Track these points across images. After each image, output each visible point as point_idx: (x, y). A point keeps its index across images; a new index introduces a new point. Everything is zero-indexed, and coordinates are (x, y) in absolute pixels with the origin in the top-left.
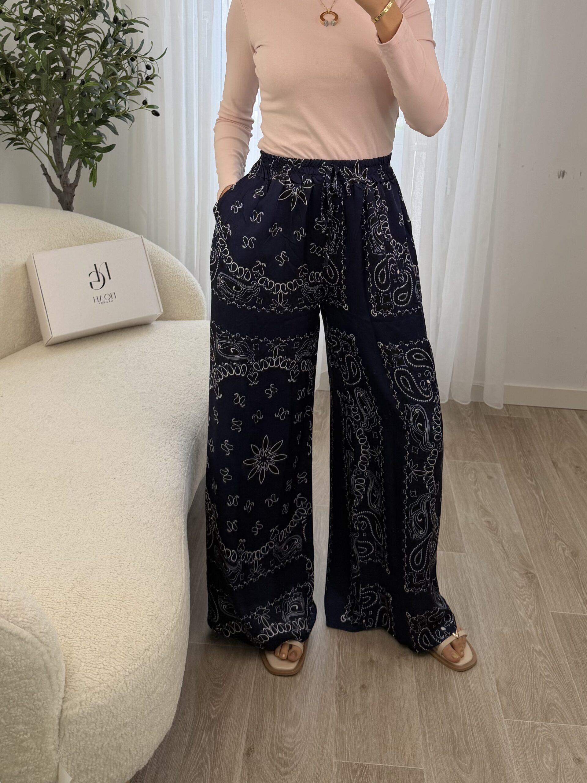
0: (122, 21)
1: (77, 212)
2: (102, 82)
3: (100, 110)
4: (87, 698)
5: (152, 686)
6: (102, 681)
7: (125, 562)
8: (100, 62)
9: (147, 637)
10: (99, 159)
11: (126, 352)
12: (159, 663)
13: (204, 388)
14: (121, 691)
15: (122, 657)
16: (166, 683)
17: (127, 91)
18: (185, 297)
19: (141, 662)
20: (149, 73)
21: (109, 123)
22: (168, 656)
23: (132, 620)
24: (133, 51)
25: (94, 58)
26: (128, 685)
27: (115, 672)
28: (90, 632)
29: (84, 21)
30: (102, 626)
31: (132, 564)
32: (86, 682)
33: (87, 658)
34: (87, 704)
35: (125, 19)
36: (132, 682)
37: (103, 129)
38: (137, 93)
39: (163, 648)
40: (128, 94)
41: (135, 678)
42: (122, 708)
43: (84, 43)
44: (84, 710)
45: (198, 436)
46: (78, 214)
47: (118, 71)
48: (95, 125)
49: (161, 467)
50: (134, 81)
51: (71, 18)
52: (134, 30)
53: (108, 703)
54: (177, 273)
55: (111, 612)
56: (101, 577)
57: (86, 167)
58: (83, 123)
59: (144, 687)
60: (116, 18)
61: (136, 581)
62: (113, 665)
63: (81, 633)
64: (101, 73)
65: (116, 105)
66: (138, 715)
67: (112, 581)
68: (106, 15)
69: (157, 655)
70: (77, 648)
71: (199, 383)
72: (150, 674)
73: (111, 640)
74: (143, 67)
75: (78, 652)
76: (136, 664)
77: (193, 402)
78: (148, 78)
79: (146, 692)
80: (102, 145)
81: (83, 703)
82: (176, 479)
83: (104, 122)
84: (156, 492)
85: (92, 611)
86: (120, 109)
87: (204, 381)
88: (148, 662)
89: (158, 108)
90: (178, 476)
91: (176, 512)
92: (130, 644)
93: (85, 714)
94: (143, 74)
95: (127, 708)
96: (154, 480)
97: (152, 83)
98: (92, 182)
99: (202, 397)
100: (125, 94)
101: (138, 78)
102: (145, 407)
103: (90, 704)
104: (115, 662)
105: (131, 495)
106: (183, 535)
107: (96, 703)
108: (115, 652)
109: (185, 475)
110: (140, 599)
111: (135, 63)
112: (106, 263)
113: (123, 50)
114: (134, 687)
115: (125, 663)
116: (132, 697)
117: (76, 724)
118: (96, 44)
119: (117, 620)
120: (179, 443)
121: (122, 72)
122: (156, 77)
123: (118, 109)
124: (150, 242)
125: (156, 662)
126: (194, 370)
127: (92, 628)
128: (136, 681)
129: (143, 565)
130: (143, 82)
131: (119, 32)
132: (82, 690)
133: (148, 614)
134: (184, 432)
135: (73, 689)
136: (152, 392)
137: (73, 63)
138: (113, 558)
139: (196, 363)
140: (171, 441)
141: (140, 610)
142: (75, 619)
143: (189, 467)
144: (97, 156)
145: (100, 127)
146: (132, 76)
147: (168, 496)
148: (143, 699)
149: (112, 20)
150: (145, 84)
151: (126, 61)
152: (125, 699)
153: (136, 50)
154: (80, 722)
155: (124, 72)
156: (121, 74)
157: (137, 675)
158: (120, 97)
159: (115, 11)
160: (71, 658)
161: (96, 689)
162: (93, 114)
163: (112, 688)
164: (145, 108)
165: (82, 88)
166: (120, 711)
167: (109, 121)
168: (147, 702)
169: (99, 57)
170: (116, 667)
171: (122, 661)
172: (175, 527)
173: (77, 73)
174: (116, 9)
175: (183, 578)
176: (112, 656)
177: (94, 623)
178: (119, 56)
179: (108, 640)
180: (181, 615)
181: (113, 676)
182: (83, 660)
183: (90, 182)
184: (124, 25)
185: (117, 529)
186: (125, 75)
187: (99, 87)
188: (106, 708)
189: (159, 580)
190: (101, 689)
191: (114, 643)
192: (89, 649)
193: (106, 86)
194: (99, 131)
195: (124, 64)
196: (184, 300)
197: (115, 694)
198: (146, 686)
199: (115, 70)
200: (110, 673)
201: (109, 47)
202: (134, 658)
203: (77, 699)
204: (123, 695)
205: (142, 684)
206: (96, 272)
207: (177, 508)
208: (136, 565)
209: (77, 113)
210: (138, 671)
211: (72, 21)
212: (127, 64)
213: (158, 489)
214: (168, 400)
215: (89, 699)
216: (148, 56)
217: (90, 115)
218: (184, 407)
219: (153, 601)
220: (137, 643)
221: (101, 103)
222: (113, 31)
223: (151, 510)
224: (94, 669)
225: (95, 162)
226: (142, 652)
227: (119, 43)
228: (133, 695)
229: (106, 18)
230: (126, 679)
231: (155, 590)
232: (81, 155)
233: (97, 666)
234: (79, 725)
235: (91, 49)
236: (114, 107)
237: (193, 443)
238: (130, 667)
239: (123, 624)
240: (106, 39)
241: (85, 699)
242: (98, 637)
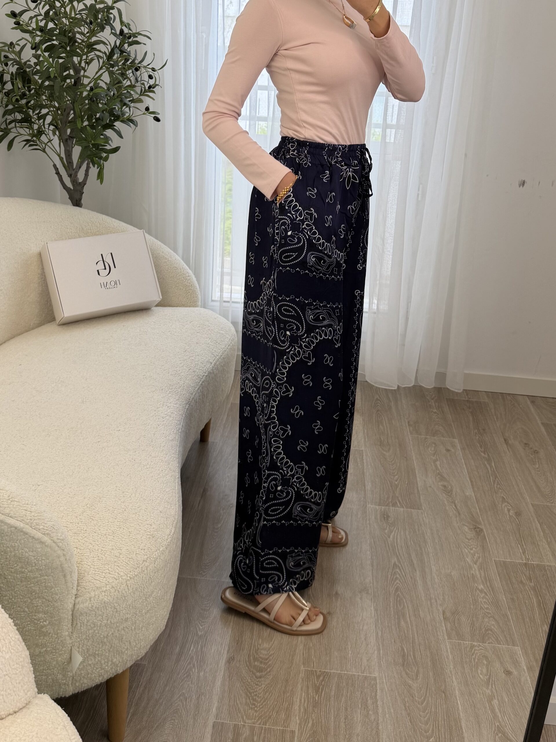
0: (127, 34)
1: (85, 208)
2: (108, 89)
3: (107, 115)
4: (95, 595)
5: (149, 590)
6: (108, 583)
7: (128, 494)
8: (107, 72)
9: (145, 551)
10: (106, 159)
11: (129, 331)
12: (155, 573)
13: (197, 363)
14: (124, 592)
15: (124, 565)
16: (160, 590)
17: (132, 99)
18: (181, 287)
19: (140, 570)
20: (152, 82)
21: (115, 127)
22: (162, 567)
23: (134, 537)
24: (137, 62)
25: (102, 67)
26: (129, 587)
27: (119, 577)
28: (98, 545)
29: (93, 33)
30: (107, 541)
31: (134, 495)
32: (95, 583)
33: (95, 565)
34: (96, 600)
35: (130, 32)
36: (132, 585)
37: (109, 133)
38: (140, 101)
39: (158, 560)
40: (132, 101)
41: (135, 583)
42: (124, 606)
43: (93, 53)
44: (93, 604)
45: (191, 401)
46: (86, 210)
47: (124, 80)
48: (102, 128)
49: (159, 423)
50: (138, 90)
51: (81, 31)
52: (138, 43)
53: (113, 601)
54: (175, 265)
55: (116, 531)
56: (108, 504)
57: (94, 166)
58: (92, 127)
59: (143, 591)
60: (122, 31)
61: (136, 508)
62: (117, 571)
63: (91, 546)
64: (108, 82)
65: (121, 111)
66: (137, 613)
67: (116, 507)
68: (112, 28)
69: (153, 566)
70: (87, 557)
71: (193, 358)
72: (147, 581)
73: (115, 552)
74: (145, 77)
75: (88, 560)
76: (136, 571)
77: (187, 373)
78: (150, 87)
79: (144, 595)
80: (108, 147)
81: (92, 599)
82: (172, 433)
83: (110, 126)
84: (154, 442)
85: (100, 530)
86: (125, 115)
87: (197, 357)
88: (146, 571)
89: (159, 114)
90: (173, 431)
91: (171, 458)
92: (131, 556)
93: (94, 608)
94: (146, 83)
95: (128, 607)
96: (153, 433)
97: (154, 92)
98: (99, 180)
99: (195, 370)
100: (129, 101)
101: (141, 86)
102: (145, 376)
103: (97, 600)
104: (119, 568)
105: (133, 443)
106: (177, 476)
107: (102, 599)
108: (119, 562)
109: (180, 431)
110: (140, 521)
111: (138, 73)
112: (111, 254)
113: (128, 60)
114: (134, 589)
115: (126, 570)
116: (132, 597)
117: (86, 615)
118: (104, 55)
119: (120, 537)
120: (175, 405)
121: (127, 81)
122: (157, 87)
123: (123, 114)
124: (151, 237)
125: (152, 572)
126: (189, 347)
127: (100, 543)
128: (135, 585)
129: (142, 496)
130: (145, 91)
131: (124, 44)
132: (91, 589)
133: (146, 534)
134: (179, 397)
135: (84, 588)
136: (152, 364)
137: (82, 73)
138: (118, 490)
139: (190, 342)
140: (167, 404)
141: (140, 530)
142: (86, 535)
143: (182, 426)
144: (104, 156)
145: (106, 130)
146: (135, 85)
147: (165, 446)
148: (141, 600)
149: (118, 32)
150: (147, 92)
151: (130, 71)
152: (126, 598)
153: (139, 61)
154: (90, 614)
155: (129, 81)
156: (126, 83)
157: (137, 580)
158: (125, 104)
159: (121, 25)
160: (82, 565)
161: (103, 588)
162: (101, 118)
163: (116, 588)
164: (147, 114)
165: (91, 94)
166: (122, 608)
167: (115, 126)
168: (145, 603)
169: (106, 67)
170: (119, 573)
171: (124, 568)
172: (170, 469)
173: (86, 81)
174: (122, 22)
175: (176, 509)
176: (115, 564)
177: (102, 539)
178: (124, 66)
179: (112, 551)
180: (174, 537)
181: (116, 580)
182: (92, 566)
183: (97, 179)
184: (129, 38)
185: (121, 469)
186: (130, 84)
187: (106, 94)
188: (111, 604)
189: (156, 508)
190: (107, 589)
191: (118, 555)
192: (97, 558)
193: (112, 93)
194: (105, 134)
195: (129, 74)
196: (180, 289)
197: (118, 594)
198: (144, 590)
199: (121, 78)
200: (114, 577)
201: (115, 57)
202: (134, 567)
203: (87, 596)
204: (125, 595)
205: (141, 588)
206: (102, 261)
207: (172, 455)
208: (137, 496)
209: (86, 117)
210: (138, 577)
211: (82, 33)
212: (131, 74)
213: (156, 440)
214: (165, 371)
215: (97, 596)
216: (150, 66)
217: (97, 119)
218: (179, 378)
219: (150, 524)
220: (137, 555)
221: (108, 109)
222: (119, 43)
223: (150, 456)
224: (101, 573)
225: (102, 162)
226: (141, 562)
227: (124, 54)
228: (133, 596)
229: (113, 31)
230: (128, 583)
231: (152, 515)
232: (90, 155)
233: (104, 571)
234: (89, 616)
235: (100, 59)
236: (120, 113)
237: (187, 407)
238: (131, 573)
239: (125, 540)
240: (113, 50)
241: (93, 596)
242: (104, 549)
